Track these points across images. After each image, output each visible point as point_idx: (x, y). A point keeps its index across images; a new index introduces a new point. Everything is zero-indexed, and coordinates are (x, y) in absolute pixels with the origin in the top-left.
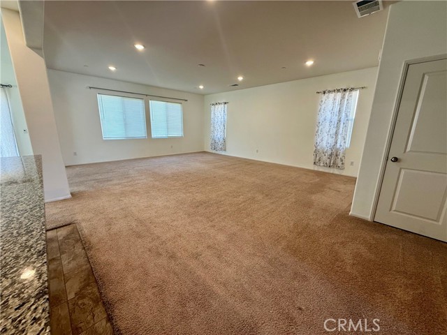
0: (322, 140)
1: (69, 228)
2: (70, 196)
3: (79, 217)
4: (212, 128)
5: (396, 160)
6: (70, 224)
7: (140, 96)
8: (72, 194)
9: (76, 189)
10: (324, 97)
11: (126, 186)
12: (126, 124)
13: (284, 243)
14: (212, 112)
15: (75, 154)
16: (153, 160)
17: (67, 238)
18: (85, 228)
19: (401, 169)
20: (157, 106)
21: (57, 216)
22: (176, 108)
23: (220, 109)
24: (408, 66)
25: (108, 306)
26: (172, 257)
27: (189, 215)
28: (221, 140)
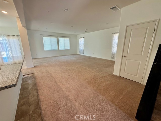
0: (114, 50)
1: (32, 75)
2: (33, 67)
3: (35, 72)
4: (79, 46)
5: (125, 57)
6: (32, 74)
7: (56, 37)
8: (34, 66)
9: (35, 65)
10: (115, 35)
11: (49, 64)
12: (51, 45)
13: (87, 80)
14: (79, 41)
15: (37, 55)
16: (60, 57)
17: (31, 77)
18: (36, 74)
19: (126, 59)
20: (61, 39)
21: (30, 72)
22: (67, 40)
23: (82, 40)
24: (127, 27)
25: (37, 90)
26: (55, 82)
27: (64, 73)
28: (82, 50)
